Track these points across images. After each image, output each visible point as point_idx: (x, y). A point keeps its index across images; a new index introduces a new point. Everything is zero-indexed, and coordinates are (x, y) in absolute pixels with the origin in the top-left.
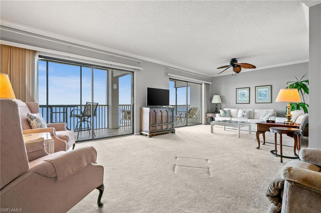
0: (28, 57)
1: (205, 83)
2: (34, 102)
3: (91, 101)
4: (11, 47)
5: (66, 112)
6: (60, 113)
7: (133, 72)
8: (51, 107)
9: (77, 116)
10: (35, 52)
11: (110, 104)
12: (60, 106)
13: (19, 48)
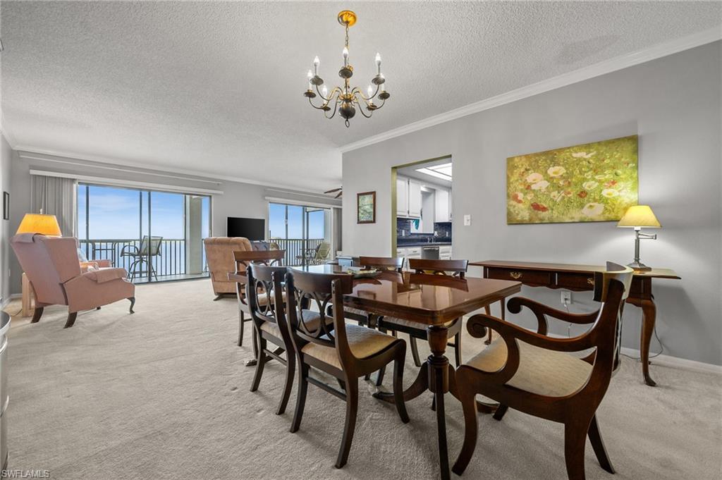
0: (66, 186)
1: (334, 208)
2: (72, 236)
3: (148, 235)
4: (45, 176)
5: (115, 249)
6: (107, 250)
7: (210, 197)
8: (93, 242)
9: (130, 254)
10: (73, 180)
11: (188, 238)
12: (107, 241)
13: (56, 178)
